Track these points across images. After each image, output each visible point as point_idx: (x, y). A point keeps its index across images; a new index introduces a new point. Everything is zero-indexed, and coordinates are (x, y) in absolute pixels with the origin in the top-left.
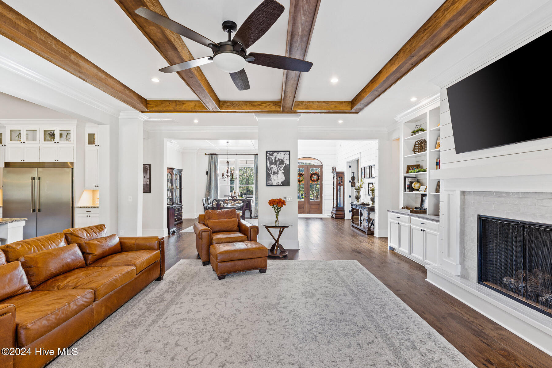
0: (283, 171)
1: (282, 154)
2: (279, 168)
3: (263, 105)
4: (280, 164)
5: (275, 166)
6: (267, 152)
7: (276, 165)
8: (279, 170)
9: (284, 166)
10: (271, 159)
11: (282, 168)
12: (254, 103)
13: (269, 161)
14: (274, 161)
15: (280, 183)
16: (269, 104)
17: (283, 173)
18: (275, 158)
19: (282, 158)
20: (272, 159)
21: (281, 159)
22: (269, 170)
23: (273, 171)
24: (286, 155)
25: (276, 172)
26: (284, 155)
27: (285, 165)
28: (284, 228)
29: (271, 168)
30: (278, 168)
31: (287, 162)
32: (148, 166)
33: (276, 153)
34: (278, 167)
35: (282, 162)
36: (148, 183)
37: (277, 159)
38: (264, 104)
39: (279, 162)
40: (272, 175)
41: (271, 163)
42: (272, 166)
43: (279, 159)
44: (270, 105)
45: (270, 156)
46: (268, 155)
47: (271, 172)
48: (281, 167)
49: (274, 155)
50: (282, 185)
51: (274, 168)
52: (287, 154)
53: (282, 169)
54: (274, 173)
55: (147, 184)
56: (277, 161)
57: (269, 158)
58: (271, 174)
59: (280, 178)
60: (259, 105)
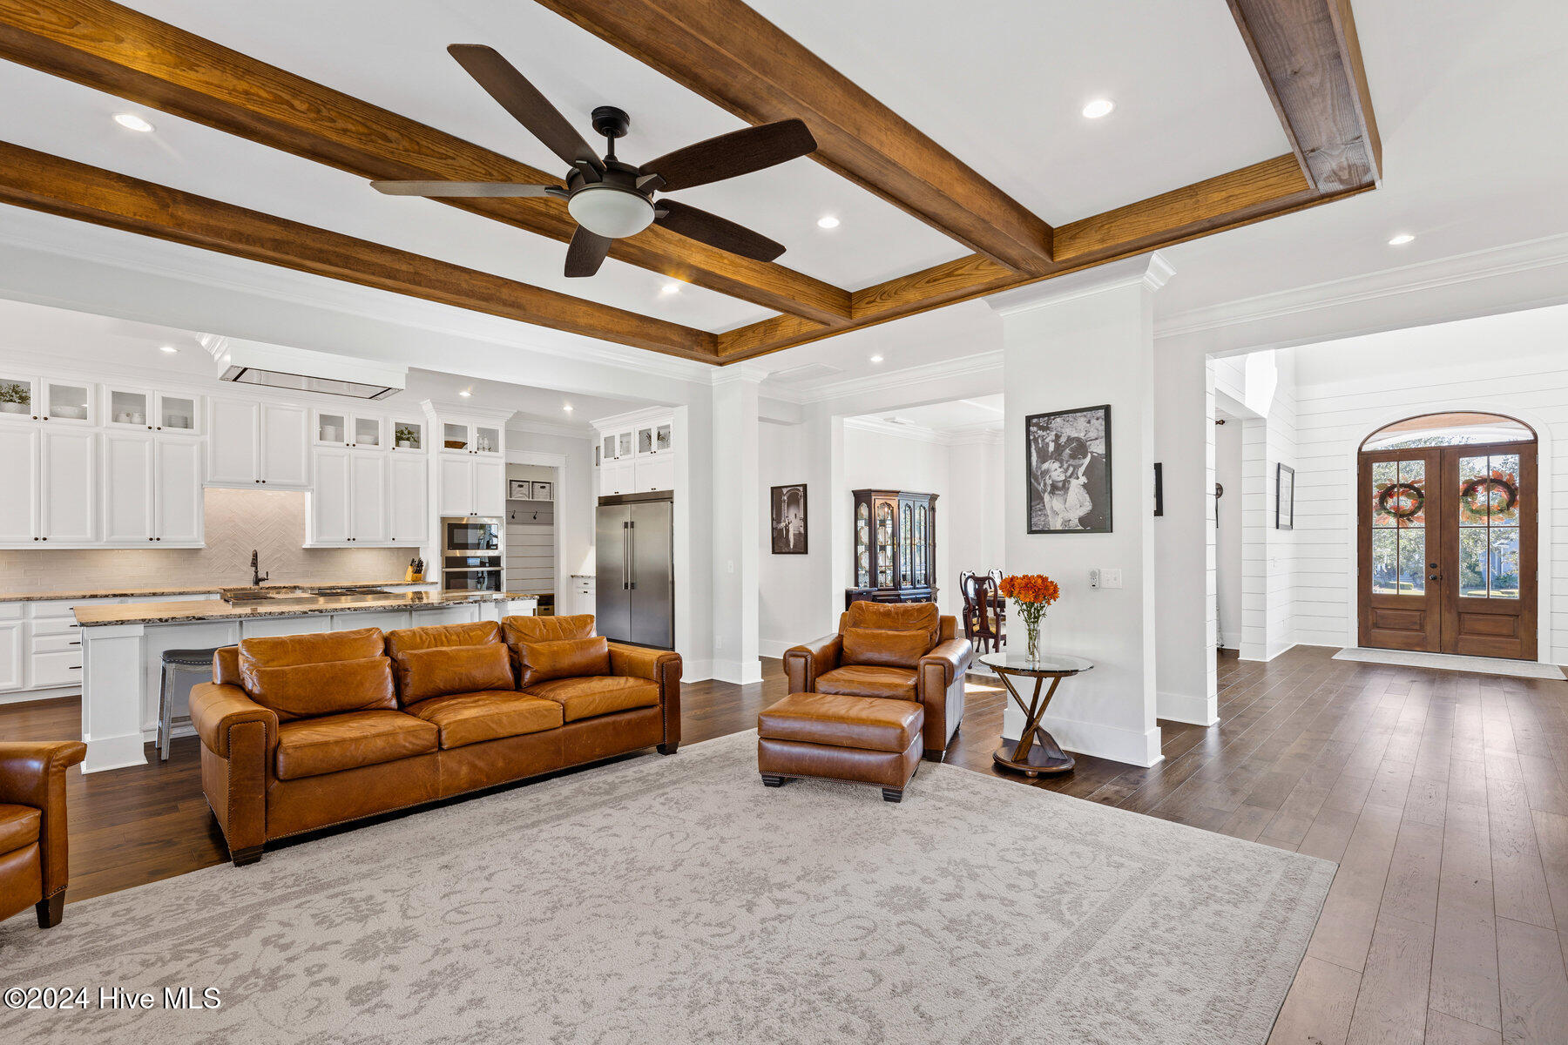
0: (1083, 480)
1: (1081, 421)
2: (1071, 469)
3: (960, 272)
4: (1073, 457)
5: (1057, 465)
6: (1029, 419)
7: (1061, 463)
8: (1070, 477)
9: (1087, 461)
10: (1043, 440)
11: (1082, 469)
12: (933, 276)
13: (1039, 451)
14: (1052, 447)
15: (1075, 523)
16: (977, 263)
17: (1085, 486)
18: (1058, 437)
19: (1081, 435)
20: (1047, 440)
21: (1078, 439)
22: (1037, 480)
23: (1049, 482)
24: (1093, 421)
25: (1060, 484)
26: (1089, 422)
27: (1092, 457)
28: (1058, 675)
29: (1047, 471)
30: (1066, 471)
31: (1098, 448)
32: (801, 489)
33: (1058, 420)
34: (1065, 466)
35: (1080, 448)
36: (802, 530)
37: (1063, 440)
38: (962, 268)
39: (1071, 450)
40: (1046, 497)
41: (1043, 457)
42: (1045, 466)
43: (1070, 440)
44: (981, 267)
45: (1040, 432)
46: (1033, 429)
47: (1045, 484)
48: (1076, 468)
49: (1053, 425)
50: (1080, 528)
51: (1056, 471)
52: (1097, 419)
53: (1080, 474)
54: (1054, 488)
55: (800, 533)
56: (1063, 446)
57: (1036, 440)
58: (1045, 491)
59: (1076, 502)
60: (949, 275)
